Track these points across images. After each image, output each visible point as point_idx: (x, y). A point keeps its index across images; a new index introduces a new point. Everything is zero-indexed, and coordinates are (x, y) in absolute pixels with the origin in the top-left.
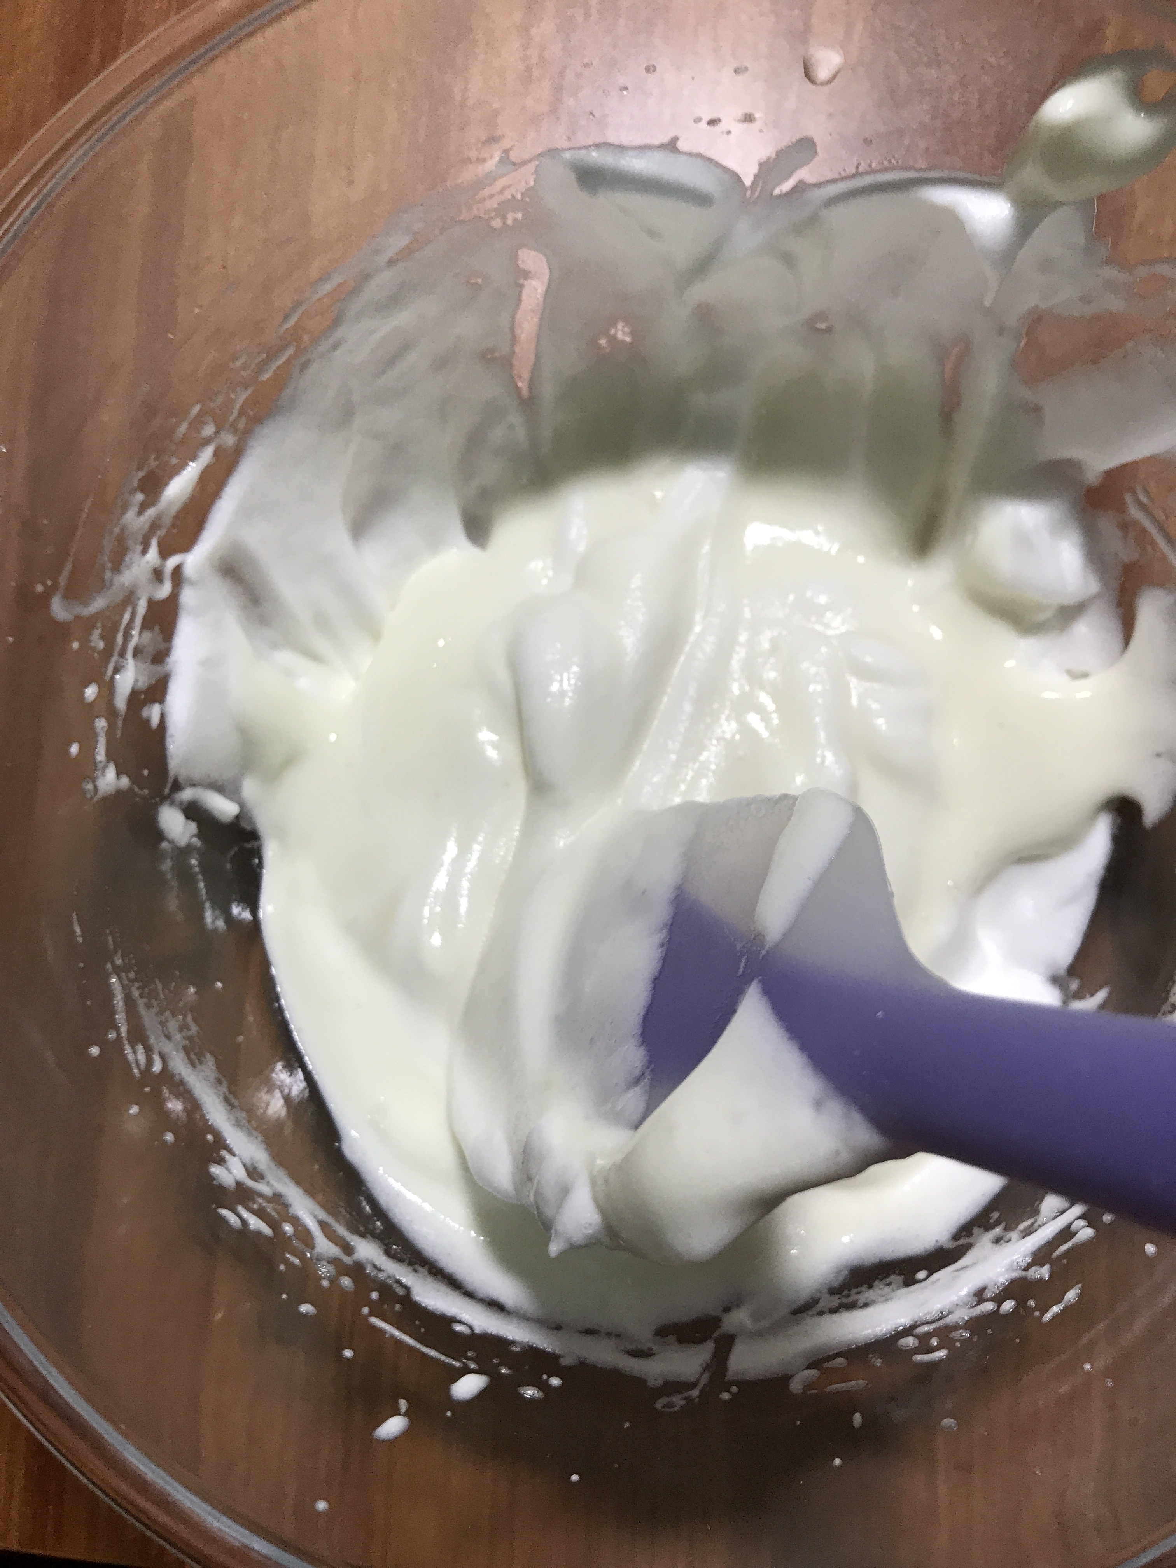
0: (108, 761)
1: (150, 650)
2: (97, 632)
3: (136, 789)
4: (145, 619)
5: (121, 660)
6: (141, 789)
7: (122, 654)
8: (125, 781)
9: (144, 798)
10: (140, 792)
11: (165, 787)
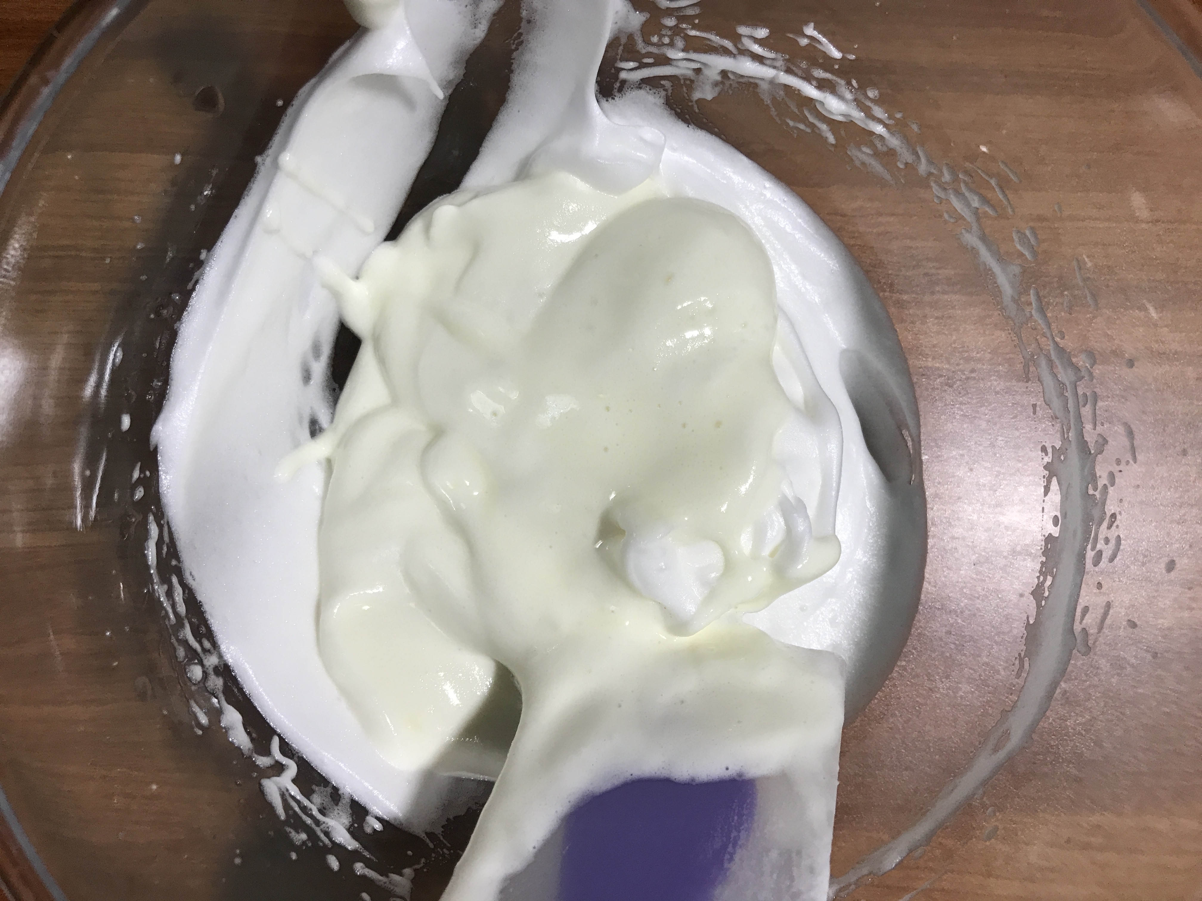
0: (387, 877)
1: (328, 801)
2: (293, 834)
3: (417, 867)
4: (302, 793)
5: (322, 827)
6: (419, 863)
7: (318, 823)
8: (407, 871)
9: (426, 864)
10: (422, 865)
11: (427, 845)
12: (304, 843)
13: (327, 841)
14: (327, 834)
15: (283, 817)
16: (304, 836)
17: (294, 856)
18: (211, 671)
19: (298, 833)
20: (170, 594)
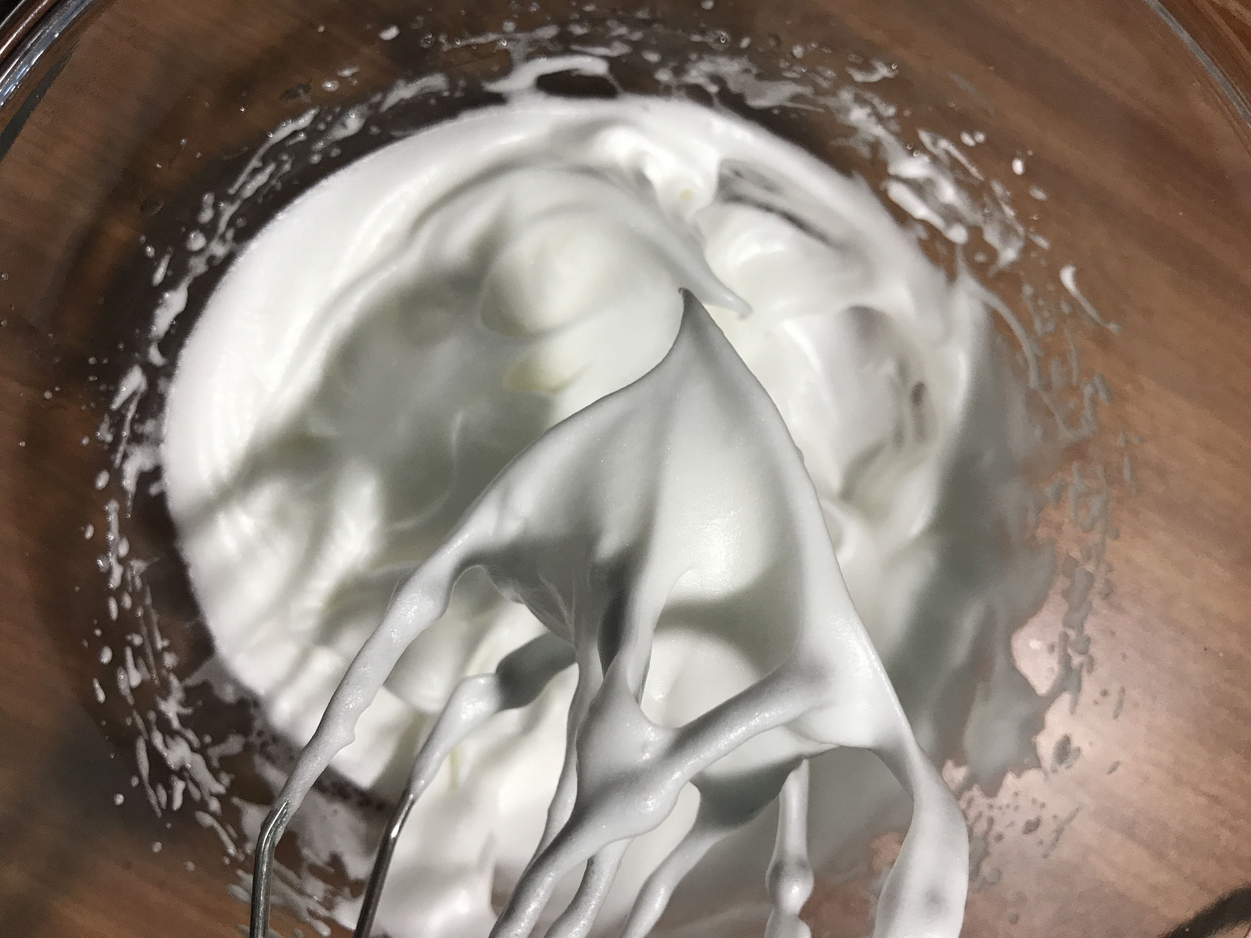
12: (103, 442)
13: (118, 461)
14: (125, 457)
15: (115, 406)
16: (109, 438)
17: (85, 441)
18: (207, 254)
19: (109, 429)
20: (256, 171)
